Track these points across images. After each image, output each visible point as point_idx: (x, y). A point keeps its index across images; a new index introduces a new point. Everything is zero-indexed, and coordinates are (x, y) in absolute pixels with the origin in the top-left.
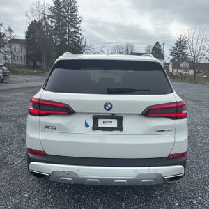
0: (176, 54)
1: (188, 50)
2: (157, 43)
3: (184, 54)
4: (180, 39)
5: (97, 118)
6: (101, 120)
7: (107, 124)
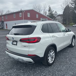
5: (13, 41)
6: (14, 42)
7: (15, 43)
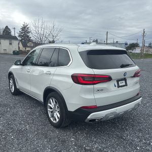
0: (22, 36)
1: (30, 34)
2: (7, 27)
3: (28, 36)
4: (24, 25)
5: (118, 81)
6: (120, 82)
7: (122, 83)
